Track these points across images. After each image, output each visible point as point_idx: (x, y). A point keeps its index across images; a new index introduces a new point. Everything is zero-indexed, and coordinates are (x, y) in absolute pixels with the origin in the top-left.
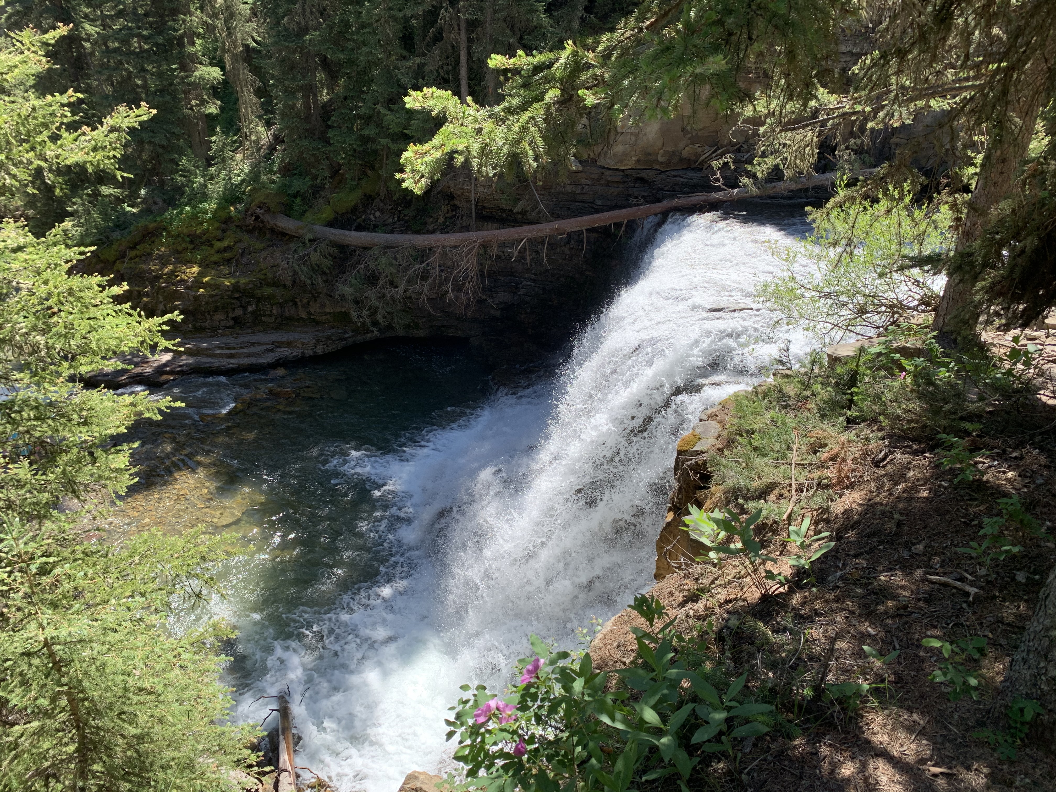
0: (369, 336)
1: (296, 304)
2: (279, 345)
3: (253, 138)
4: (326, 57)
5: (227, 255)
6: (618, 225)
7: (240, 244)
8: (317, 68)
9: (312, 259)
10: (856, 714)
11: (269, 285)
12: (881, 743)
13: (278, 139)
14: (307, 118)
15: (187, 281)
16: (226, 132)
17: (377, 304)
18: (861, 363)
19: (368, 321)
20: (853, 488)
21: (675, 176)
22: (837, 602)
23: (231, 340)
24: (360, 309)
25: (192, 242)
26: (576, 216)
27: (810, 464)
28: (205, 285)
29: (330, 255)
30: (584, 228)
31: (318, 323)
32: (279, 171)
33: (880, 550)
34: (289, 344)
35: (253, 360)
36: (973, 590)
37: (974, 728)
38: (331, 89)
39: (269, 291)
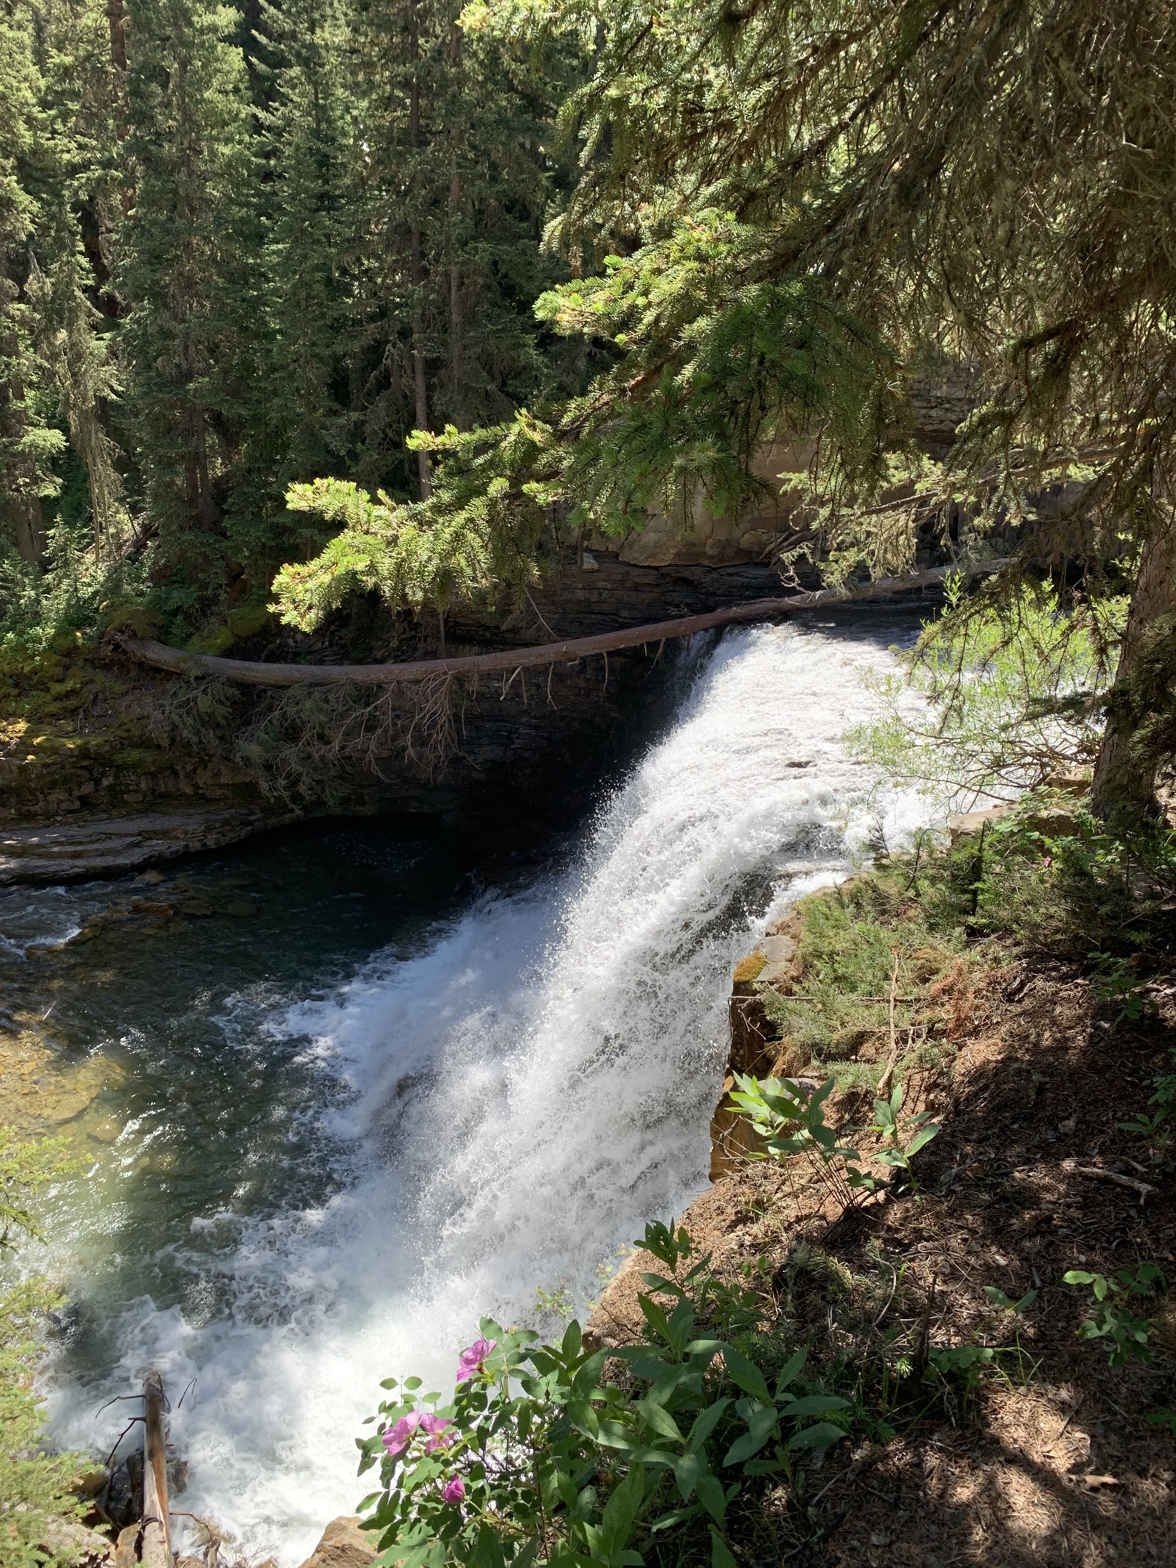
0: (287, 817)
1: (175, 773)
2: (148, 836)
3: (112, 530)
4: (220, 414)
5: (71, 703)
6: (653, 646)
7: (90, 687)
8: (205, 429)
9: (200, 705)
10: (978, 1395)
11: (133, 746)
12: (1015, 1441)
13: (148, 532)
14: (192, 501)
15: (8, 744)
16: (70, 523)
17: (300, 769)
18: (985, 845)
19: (285, 794)
20: (978, 1034)
21: (731, 575)
22: (951, 1216)
23: (75, 831)
24: (274, 778)
25: (16, 685)
26: (593, 634)
27: (918, 1000)
28: (37, 750)
29: (227, 699)
30: (604, 651)
31: (209, 801)
32: (151, 577)
33: (1012, 1130)
34: (164, 834)
35: (110, 861)
36: (1145, 1188)
37: (1149, 1406)
38: (227, 459)
39: (135, 755)
